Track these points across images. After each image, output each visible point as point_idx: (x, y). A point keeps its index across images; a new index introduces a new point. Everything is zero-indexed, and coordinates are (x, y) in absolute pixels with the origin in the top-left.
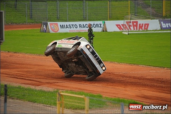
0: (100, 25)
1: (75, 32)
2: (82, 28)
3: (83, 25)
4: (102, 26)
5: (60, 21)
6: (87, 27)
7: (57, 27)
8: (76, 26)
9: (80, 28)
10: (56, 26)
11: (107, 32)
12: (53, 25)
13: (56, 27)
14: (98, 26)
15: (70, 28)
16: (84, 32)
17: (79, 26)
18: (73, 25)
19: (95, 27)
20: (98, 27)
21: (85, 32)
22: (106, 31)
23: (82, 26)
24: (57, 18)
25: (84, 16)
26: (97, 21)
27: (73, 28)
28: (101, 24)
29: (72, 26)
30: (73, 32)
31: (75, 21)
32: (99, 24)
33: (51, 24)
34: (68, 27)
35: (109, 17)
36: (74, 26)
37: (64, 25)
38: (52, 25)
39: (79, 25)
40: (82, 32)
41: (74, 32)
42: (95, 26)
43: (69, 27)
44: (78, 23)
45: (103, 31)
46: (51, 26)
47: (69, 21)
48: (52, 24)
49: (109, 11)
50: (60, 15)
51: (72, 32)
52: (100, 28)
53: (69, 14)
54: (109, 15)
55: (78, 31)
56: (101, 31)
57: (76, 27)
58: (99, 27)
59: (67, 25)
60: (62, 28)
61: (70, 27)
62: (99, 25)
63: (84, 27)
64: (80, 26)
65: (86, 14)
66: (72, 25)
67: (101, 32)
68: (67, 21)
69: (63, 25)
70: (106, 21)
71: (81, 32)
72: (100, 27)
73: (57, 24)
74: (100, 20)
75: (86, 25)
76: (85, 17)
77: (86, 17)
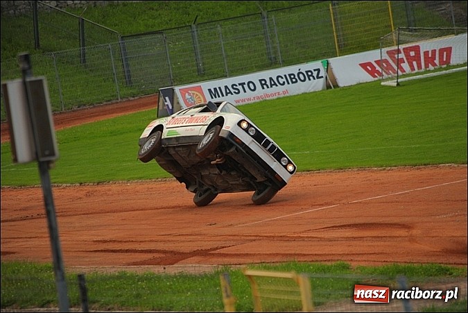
0: (317, 72)
1: (252, 102)
2: (270, 88)
3: (271, 79)
4: (322, 73)
5: (206, 78)
6: (282, 83)
7: (201, 96)
8: (251, 85)
9: (263, 88)
10: (197, 95)
11: (338, 89)
12: (190, 92)
13: (199, 97)
14: (312, 75)
15: (235, 92)
16: (275, 97)
17: (261, 83)
18: (242, 84)
19: (304, 80)
20: (311, 78)
21: (278, 99)
22: (336, 86)
23: (268, 83)
24: (199, 70)
25: (269, 54)
26: (307, 62)
27: (245, 92)
28: (319, 70)
29: (240, 88)
30: (247, 102)
31: (248, 73)
32: (315, 70)
33: (183, 92)
34: (230, 92)
35: (339, 46)
36: (246, 86)
37: (220, 88)
38: (187, 94)
39: (260, 81)
40: (271, 98)
41: (250, 102)
42: (302, 78)
43: (232, 91)
44: (255, 77)
45: (328, 87)
46: (184, 96)
47: (231, 76)
48: (186, 90)
49: (336, 29)
50: (203, 64)
51: (244, 103)
52: (317, 80)
53: (227, 56)
54: (338, 40)
55: (258, 98)
56: (321, 89)
57: (252, 88)
58: (314, 79)
59: (226, 87)
60: (216, 97)
61: (237, 91)
62: (315, 74)
63: (275, 84)
64: (263, 83)
65: (274, 48)
66: (240, 84)
67: (323, 90)
68: (226, 77)
69: (215, 89)
70: (331, 60)
71: (268, 99)
72: (318, 77)
73: (199, 89)
74: (314, 58)
75: (280, 79)
76: (273, 56)
77: (275, 58)
